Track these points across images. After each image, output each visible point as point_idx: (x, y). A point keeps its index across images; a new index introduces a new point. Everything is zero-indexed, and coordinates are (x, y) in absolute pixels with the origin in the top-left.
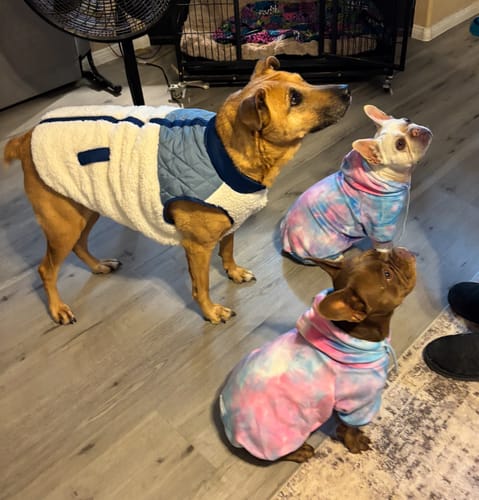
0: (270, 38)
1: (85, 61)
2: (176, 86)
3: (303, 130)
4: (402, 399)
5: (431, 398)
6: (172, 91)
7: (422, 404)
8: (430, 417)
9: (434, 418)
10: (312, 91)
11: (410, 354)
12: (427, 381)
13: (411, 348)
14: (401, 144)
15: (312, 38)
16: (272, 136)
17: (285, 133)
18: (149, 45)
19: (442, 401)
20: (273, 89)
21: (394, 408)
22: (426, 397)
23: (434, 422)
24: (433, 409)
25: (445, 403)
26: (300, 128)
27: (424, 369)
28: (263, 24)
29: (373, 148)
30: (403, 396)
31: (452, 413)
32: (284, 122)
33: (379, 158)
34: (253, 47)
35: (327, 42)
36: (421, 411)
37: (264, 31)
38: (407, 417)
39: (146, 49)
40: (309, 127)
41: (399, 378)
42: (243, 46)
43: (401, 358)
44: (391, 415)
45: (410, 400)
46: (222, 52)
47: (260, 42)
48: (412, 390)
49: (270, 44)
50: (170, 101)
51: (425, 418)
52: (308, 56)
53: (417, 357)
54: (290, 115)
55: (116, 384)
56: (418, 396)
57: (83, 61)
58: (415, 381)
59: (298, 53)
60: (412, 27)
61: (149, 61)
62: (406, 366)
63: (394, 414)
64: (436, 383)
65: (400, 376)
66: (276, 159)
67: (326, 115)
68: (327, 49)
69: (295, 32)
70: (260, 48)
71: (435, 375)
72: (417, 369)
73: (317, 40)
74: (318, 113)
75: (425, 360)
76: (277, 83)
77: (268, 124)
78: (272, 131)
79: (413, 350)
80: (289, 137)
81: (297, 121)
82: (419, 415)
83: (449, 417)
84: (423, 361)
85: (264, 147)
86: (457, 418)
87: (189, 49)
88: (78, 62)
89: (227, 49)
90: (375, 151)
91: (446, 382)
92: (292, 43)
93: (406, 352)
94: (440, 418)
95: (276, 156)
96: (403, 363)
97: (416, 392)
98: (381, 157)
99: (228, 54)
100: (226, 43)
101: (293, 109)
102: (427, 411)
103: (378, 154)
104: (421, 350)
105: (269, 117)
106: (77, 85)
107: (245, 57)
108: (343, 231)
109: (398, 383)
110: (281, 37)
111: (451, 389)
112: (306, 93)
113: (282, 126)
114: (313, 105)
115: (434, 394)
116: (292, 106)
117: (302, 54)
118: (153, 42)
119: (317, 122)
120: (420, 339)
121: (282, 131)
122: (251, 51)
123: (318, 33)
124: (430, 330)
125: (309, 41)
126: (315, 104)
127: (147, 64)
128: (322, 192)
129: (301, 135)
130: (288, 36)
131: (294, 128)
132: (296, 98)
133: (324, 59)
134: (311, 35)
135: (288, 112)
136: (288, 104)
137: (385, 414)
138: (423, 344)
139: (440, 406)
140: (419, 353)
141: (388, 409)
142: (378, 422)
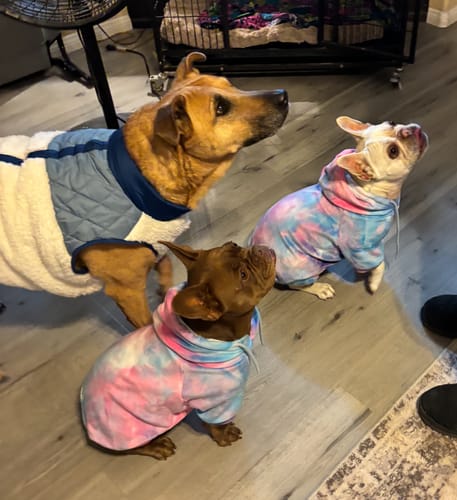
0: (262, 23)
1: (55, 47)
2: (156, 77)
3: (235, 143)
4: (390, 462)
5: (423, 461)
6: (152, 83)
7: (412, 468)
8: (421, 483)
9: (426, 485)
10: (242, 98)
11: (402, 405)
12: (419, 439)
13: (404, 397)
14: (393, 151)
15: (311, 24)
16: (198, 151)
17: (213, 148)
18: (131, 27)
19: (436, 465)
20: (194, 96)
21: (380, 472)
22: (418, 459)
23: (425, 490)
24: (425, 475)
25: (439, 467)
26: (232, 141)
27: (417, 423)
28: (256, 6)
29: (360, 162)
30: (391, 459)
31: (446, 480)
32: (210, 134)
33: (370, 173)
34: (242, 33)
35: (327, 29)
36: (411, 477)
37: (257, 14)
38: (394, 484)
39: (127, 32)
40: (242, 139)
41: (387, 435)
42: (231, 32)
43: (392, 410)
44: (376, 482)
45: (399, 463)
46: (206, 38)
47: (251, 28)
48: (402, 449)
49: (262, 29)
50: (149, 94)
51: (415, 486)
52: (305, 45)
53: (410, 410)
54: (217, 125)
55: (60, 438)
56: (409, 458)
57: (51, 47)
58: (407, 440)
59: (294, 40)
60: (427, 10)
61: (130, 47)
62: (397, 420)
63: (379, 479)
64: (430, 443)
65: (390, 432)
66: (205, 177)
67: (260, 126)
68: (327, 37)
69: (292, 16)
70: (251, 34)
71: (429, 431)
72: (409, 424)
73: (316, 25)
74: (251, 123)
75: (420, 412)
76: (199, 88)
77: (190, 137)
78: (198, 144)
79: (406, 400)
80: (219, 153)
81: (226, 133)
82: (408, 481)
83: (443, 485)
84: (416, 414)
85: (189, 163)
86: (453, 486)
87: (170, 35)
88: (45, 48)
89: (213, 36)
90: (363, 166)
91: (442, 441)
92: (287, 28)
93: (398, 403)
94: (433, 485)
95: (204, 174)
96: (393, 416)
97: (406, 453)
98: (372, 171)
99: (214, 41)
100: (212, 28)
101: (220, 119)
102: (418, 476)
103: (367, 169)
104: (415, 400)
105: (192, 129)
106: (47, 74)
107: (234, 44)
108: (315, 255)
109: (387, 442)
110: (276, 21)
111: (448, 449)
112: (235, 100)
113: (208, 139)
114: (245, 115)
115: (428, 456)
116: (218, 115)
117: (299, 42)
118: (135, 25)
119: (251, 134)
120: (415, 387)
121: (208, 145)
122: (241, 38)
123: (317, 18)
124: (428, 376)
125: (307, 27)
126: (247, 114)
127: (127, 51)
128: (292, 207)
129: (234, 149)
130: (284, 21)
131: (224, 142)
132: (223, 106)
133: (324, 48)
134: (311, 20)
135: (214, 123)
136: (213, 113)
137: (369, 480)
138: (418, 393)
139: (433, 471)
140: (413, 404)
141: (373, 473)
142: (361, 490)
